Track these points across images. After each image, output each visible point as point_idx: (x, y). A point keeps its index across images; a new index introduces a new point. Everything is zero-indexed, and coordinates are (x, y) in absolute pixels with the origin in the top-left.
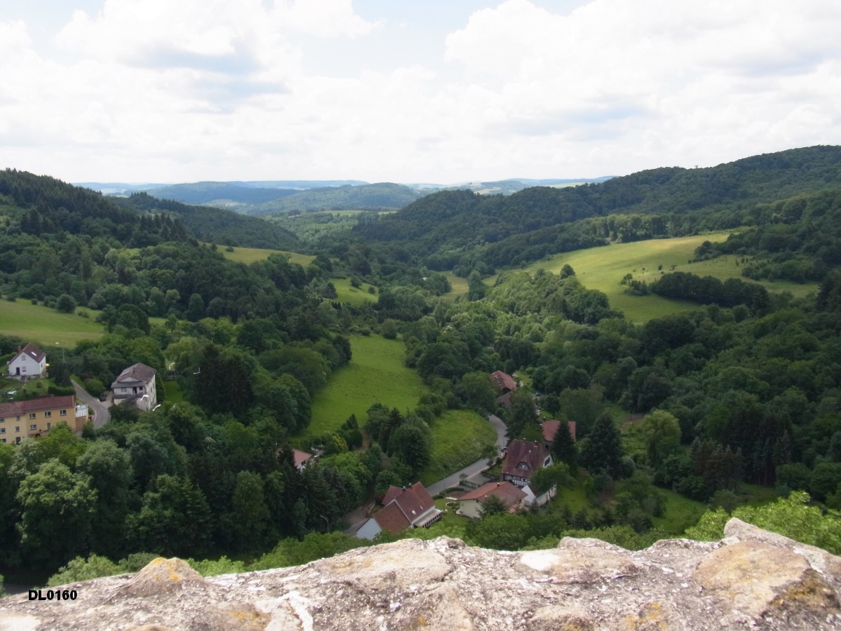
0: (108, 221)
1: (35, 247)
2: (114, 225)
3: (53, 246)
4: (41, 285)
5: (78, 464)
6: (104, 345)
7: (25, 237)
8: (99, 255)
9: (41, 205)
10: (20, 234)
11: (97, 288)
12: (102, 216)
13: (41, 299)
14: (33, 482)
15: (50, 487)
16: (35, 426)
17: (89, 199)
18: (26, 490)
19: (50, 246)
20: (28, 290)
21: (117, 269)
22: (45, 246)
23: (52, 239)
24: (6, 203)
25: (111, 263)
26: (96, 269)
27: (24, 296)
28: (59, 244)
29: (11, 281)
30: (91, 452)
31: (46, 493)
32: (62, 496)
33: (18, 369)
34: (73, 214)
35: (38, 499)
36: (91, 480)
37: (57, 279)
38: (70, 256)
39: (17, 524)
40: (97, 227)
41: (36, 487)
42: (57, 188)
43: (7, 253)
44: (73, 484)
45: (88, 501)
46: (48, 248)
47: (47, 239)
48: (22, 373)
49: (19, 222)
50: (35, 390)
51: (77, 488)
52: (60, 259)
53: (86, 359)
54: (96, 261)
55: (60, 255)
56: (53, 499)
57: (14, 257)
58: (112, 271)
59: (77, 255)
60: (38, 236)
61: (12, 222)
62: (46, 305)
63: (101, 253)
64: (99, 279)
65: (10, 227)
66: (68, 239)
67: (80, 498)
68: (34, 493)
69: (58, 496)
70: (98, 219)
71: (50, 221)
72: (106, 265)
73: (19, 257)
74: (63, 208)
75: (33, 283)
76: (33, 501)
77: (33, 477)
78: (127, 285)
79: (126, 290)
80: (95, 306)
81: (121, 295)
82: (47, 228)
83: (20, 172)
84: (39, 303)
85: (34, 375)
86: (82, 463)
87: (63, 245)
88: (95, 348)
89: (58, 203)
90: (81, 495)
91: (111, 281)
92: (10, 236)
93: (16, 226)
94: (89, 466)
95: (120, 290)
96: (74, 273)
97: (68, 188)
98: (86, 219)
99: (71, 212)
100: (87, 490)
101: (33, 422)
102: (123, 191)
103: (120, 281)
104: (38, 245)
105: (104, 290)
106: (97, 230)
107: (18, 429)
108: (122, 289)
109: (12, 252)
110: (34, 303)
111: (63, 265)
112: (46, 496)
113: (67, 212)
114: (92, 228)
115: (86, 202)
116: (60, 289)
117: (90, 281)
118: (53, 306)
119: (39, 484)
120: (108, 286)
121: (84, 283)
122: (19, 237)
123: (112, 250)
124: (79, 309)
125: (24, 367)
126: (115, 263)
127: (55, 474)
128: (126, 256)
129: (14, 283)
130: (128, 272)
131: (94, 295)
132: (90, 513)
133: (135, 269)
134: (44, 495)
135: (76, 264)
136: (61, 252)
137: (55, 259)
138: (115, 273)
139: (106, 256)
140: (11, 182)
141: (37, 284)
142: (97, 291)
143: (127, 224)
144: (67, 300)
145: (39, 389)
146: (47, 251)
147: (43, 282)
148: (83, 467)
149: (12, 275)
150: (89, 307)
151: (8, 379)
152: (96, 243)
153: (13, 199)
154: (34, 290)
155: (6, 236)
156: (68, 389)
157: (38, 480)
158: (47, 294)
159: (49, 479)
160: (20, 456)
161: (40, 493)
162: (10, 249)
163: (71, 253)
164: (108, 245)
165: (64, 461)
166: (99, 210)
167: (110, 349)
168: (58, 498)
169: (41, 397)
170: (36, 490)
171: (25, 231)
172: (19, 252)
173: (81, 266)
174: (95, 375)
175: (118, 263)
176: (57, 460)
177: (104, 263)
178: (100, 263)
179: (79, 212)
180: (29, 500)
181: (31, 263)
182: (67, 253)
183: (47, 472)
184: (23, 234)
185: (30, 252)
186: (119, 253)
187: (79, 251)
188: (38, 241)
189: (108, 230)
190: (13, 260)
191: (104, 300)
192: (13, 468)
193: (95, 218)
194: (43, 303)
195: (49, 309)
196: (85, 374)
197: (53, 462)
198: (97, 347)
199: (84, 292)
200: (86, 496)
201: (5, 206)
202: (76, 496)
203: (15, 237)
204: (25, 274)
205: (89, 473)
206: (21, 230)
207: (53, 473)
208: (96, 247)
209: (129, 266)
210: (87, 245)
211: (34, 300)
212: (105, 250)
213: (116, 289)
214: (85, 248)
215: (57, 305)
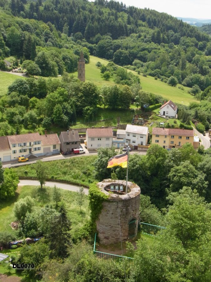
0: (194, 39)
1: (157, 50)
2: (197, 42)
3: (167, 50)
4: (159, 70)
5: (199, 166)
6: (204, 106)
7: (153, 45)
8: (190, 58)
9: (162, 28)
10: (150, 43)
11: (188, 75)
12: (191, 36)
13: (159, 77)
14: (178, 170)
15: (186, 175)
16: (173, 142)
17: (186, 26)
18: (174, 173)
19: (165, 50)
20: (153, 72)
21: (199, 66)
22: (162, 50)
23: (166, 47)
24: (145, 26)
25: (196, 62)
26: (188, 65)
27: (150, 75)
28: (170, 49)
29: (144, 66)
30: (206, 161)
31: (184, 177)
32: (191, 180)
33: (164, 112)
34: (176, 34)
35: (179, 179)
36: (205, 176)
37: (168, 68)
38: (174, 57)
39: (166, 188)
40: (188, 42)
41: (179, 173)
42: (169, 20)
43: (143, 52)
44: (196, 176)
45: (203, 187)
46: (164, 51)
47: (164, 47)
48: (166, 114)
49: (151, 37)
50: (173, 124)
51: (198, 179)
52: (170, 57)
53: (196, 112)
54: (188, 60)
55: (170, 55)
56: (187, 181)
57: (147, 54)
58: (196, 67)
59: (179, 56)
60: (160, 45)
61: (147, 36)
62: (162, 80)
63: (191, 57)
64: (189, 71)
65: (146, 39)
66: (175, 47)
67: (199, 184)
68: (178, 176)
69: (189, 180)
70: (189, 37)
71: (166, 37)
72: (193, 63)
73: (149, 54)
74: (172, 30)
75: (155, 69)
76: (177, 180)
77: (178, 168)
78: (204, 75)
79: (203, 78)
80: (186, 84)
81: (200, 80)
82: (164, 41)
83: (152, 10)
84: (158, 79)
85: (171, 117)
86: (201, 166)
87: (171, 50)
88: (199, 107)
89: (169, 28)
90: (200, 183)
91: (195, 72)
92: (146, 43)
93: (149, 38)
94: (205, 168)
95: (200, 78)
96: (176, 65)
97: (175, 20)
98: (182, 37)
99: (175, 33)
100: (203, 181)
101: (172, 140)
102: (194, 23)
103: (199, 73)
104: (159, 49)
105: (191, 77)
106: (188, 44)
107: (165, 142)
108: (201, 77)
109: (146, 52)
110: (156, 79)
111: (171, 61)
112: (183, 179)
113: (173, 33)
114: (186, 43)
115: (183, 28)
116: (168, 73)
117: (184, 71)
118: (166, 82)
119: (180, 172)
120: (193, 75)
121: (181, 71)
122: (150, 44)
123: (197, 55)
124: (178, 85)
125: (167, 112)
126: (198, 62)
127: (188, 169)
128: (204, 59)
129: (146, 67)
130: (205, 68)
131: (186, 79)
132: (203, 193)
133: (208, 67)
134: (182, 178)
135: (177, 61)
136: (170, 54)
137: (167, 57)
138: (197, 68)
139: (193, 58)
140: (147, 15)
141: (157, 69)
142: (187, 76)
143: (204, 42)
144: (174, 79)
145: (175, 124)
146: (163, 53)
147: (160, 69)
148: (202, 168)
149: (145, 63)
150: (182, 85)
151: (159, 116)
152: (189, 51)
153: (147, 24)
154: (156, 72)
155: (144, 43)
156: (189, 126)
157: (180, 170)
158: (162, 75)
159: (185, 170)
160: (171, 156)
161: (181, 177)
162: (145, 50)
163: (175, 55)
164: (195, 52)
165: (192, 163)
166: (190, 33)
167: (207, 109)
168: (189, 181)
169: (176, 128)
170: (179, 174)
171: (153, 41)
172: (149, 52)
173: (181, 62)
174: (200, 121)
175: (199, 63)
176: (189, 162)
177: (192, 62)
178: (190, 62)
179: (179, 34)
180: (175, 179)
181: (155, 58)
182: (173, 55)
183: (184, 167)
184: (152, 42)
185: (155, 52)
186: (200, 57)
187: (179, 55)
188: (159, 47)
189: (194, 44)
190: (146, 56)
191: (191, 82)
192: (167, 161)
193: (187, 37)
194: (160, 79)
195: (163, 83)
196: (195, 120)
197: (187, 162)
198: (200, 107)
199: (180, 76)
200: (202, 184)
201: (144, 27)
202: (198, 183)
203: (148, 44)
204: (152, 64)
205: (205, 172)
206: (151, 41)
207: (187, 168)
208: (189, 53)
209: (205, 65)
210: (184, 51)
211: (156, 77)
212: (193, 55)
213: (198, 76)
214: (183, 53)
215: (168, 82)
